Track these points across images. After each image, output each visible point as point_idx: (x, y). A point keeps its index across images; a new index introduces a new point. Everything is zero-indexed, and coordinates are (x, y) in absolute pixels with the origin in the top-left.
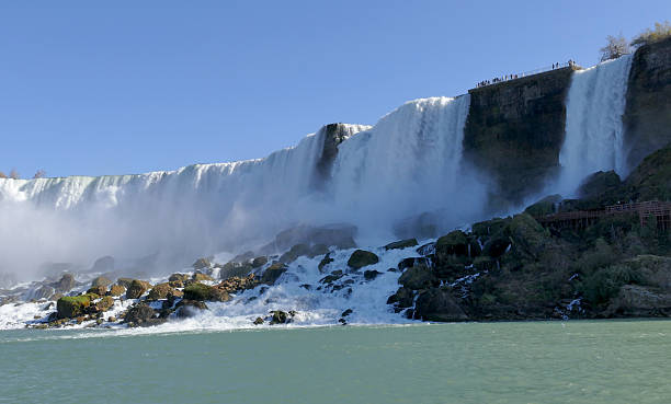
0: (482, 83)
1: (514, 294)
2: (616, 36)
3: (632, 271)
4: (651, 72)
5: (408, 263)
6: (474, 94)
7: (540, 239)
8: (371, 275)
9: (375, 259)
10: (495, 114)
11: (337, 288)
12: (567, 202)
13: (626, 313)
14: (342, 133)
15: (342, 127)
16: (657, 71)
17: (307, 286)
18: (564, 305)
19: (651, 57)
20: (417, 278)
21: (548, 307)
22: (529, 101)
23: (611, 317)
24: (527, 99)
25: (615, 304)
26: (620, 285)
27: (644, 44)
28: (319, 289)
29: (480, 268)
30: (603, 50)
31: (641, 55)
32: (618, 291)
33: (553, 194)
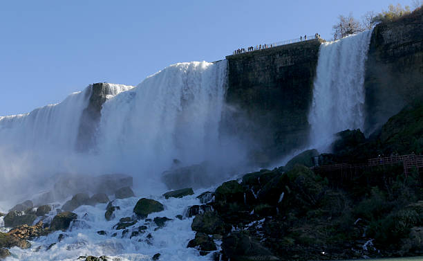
0: (238, 51)
1: (311, 237)
2: (346, 16)
3: (417, 214)
4: (388, 46)
5: (193, 211)
6: (231, 60)
7: (319, 188)
8: (161, 222)
9: (160, 207)
10: (250, 78)
11: (135, 234)
12: (324, 156)
13: (417, 252)
14: (107, 91)
15: (107, 87)
16: (393, 45)
17: (102, 233)
18: (360, 246)
19: (387, 34)
20: (210, 224)
21: (347, 248)
22: (281, 68)
23: (406, 255)
24: (278, 66)
25: (408, 244)
26: (410, 227)
27: (380, 22)
28: (115, 235)
29: (263, 213)
30: (335, 27)
31: (378, 32)
32: (409, 232)
33: (310, 148)
